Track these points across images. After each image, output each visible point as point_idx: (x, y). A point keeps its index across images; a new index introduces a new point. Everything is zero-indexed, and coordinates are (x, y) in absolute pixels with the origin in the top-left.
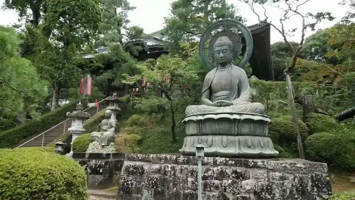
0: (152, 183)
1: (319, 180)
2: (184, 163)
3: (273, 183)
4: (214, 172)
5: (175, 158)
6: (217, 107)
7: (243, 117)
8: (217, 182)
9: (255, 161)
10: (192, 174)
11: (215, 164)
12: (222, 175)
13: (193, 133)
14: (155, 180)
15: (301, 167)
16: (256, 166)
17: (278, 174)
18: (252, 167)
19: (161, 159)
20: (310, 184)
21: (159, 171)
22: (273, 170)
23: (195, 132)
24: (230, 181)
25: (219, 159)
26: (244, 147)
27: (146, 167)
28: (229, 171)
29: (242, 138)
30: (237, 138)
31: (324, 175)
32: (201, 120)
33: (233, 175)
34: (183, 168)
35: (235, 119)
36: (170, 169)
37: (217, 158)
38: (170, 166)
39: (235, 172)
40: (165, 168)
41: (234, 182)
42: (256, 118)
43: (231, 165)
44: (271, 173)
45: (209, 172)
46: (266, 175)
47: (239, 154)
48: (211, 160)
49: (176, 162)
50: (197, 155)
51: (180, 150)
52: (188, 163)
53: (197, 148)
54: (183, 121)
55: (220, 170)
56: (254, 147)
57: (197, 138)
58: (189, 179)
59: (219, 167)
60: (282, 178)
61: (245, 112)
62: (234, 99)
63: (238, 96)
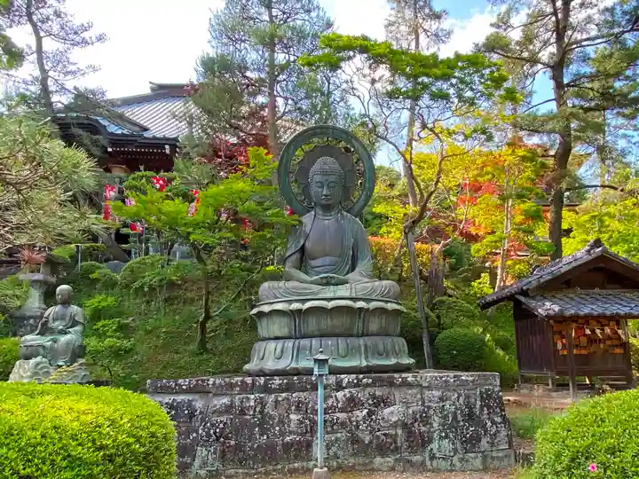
0: (215, 433)
1: (489, 396)
2: (281, 390)
3: (429, 407)
4: (337, 399)
5: (262, 382)
7: (373, 305)
8: (342, 416)
9: (403, 375)
10: (298, 407)
11: (339, 387)
12: (352, 403)
13: (280, 335)
14: (221, 426)
15: (467, 381)
16: (405, 384)
17: (437, 393)
18: (400, 386)
19: (231, 386)
20: (479, 403)
21: (228, 409)
22: (429, 388)
23: (285, 332)
24: (365, 411)
25: (346, 379)
26: (373, 354)
27: (199, 404)
28: (362, 395)
29: (369, 341)
30: (361, 341)
31: (497, 389)
32: (299, 311)
33: (370, 402)
34: (280, 399)
35: (360, 309)
36: (252, 404)
37: (342, 376)
38: (252, 396)
39: (374, 397)
40: (242, 402)
41: (370, 413)
42: (390, 306)
43: (367, 385)
44: (427, 393)
45: (330, 402)
46: (419, 396)
47: (367, 366)
48: (332, 379)
49: (266, 389)
50: (316, 372)
51: (247, 367)
52: (288, 388)
53: (316, 360)
54: (255, 311)
55: (348, 395)
56: (387, 355)
57: (289, 344)
58: (292, 416)
59: (347, 390)
60: (441, 399)
61: (373, 297)
62: (348, 273)
63: (353, 269)
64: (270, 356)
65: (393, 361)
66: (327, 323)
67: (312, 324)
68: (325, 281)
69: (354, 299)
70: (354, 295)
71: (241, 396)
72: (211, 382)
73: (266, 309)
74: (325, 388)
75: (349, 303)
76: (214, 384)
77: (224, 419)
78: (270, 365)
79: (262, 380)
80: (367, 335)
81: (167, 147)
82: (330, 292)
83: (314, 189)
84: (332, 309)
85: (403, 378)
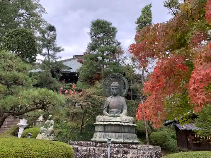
0: (83, 157)
1: (158, 154)
2: (100, 146)
3: (140, 155)
4: (114, 151)
5: (95, 144)
6: (112, 118)
7: (126, 124)
8: (115, 155)
9: (133, 145)
10: (103, 152)
11: (115, 147)
12: (118, 152)
13: (100, 131)
14: (84, 155)
15: (151, 148)
16: (133, 148)
17: (142, 151)
18: (131, 148)
19: (87, 144)
20: (154, 155)
21: (86, 150)
22: (140, 150)
23: (102, 130)
24: (121, 155)
25: (116, 145)
26: (126, 138)
27: (79, 148)
28: (121, 150)
29: (125, 134)
30: (122, 134)
31: (160, 152)
32: (106, 125)
33: (123, 152)
34: (99, 149)
35: (122, 125)
36: (92, 149)
37: (116, 144)
38: (92, 148)
39: (124, 151)
40: (90, 149)
41: (123, 156)
42: (131, 124)
43: (122, 147)
44: (139, 151)
45: (112, 151)
46: (137, 152)
47: (124, 142)
48: (113, 145)
49: (96, 146)
50: (108, 142)
51: (92, 139)
52: (101, 146)
53: (108, 139)
54: (94, 124)
55: (117, 150)
56: (130, 139)
57: (103, 133)
58: (102, 154)
59: (117, 148)
60: (143, 153)
61: (126, 121)
62: (120, 114)
63: (122, 112)
64: (98, 137)
65: (131, 141)
66: (113, 128)
67: (109, 129)
68: (113, 116)
69: (121, 122)
70: (121, 121)
71: (90, 147)
72: (82, 143)
73: (97, 123)
74: (111, 147)
75: (119, 123)
76: (83, 143)
77: (85, 153)
78: (97, 140)
79: (95, 143)
80: (124, 133)
81: (76, 74)
82: (114, 119)
83: (112, 90)
84: (114, 124)
85: (132, 146)
